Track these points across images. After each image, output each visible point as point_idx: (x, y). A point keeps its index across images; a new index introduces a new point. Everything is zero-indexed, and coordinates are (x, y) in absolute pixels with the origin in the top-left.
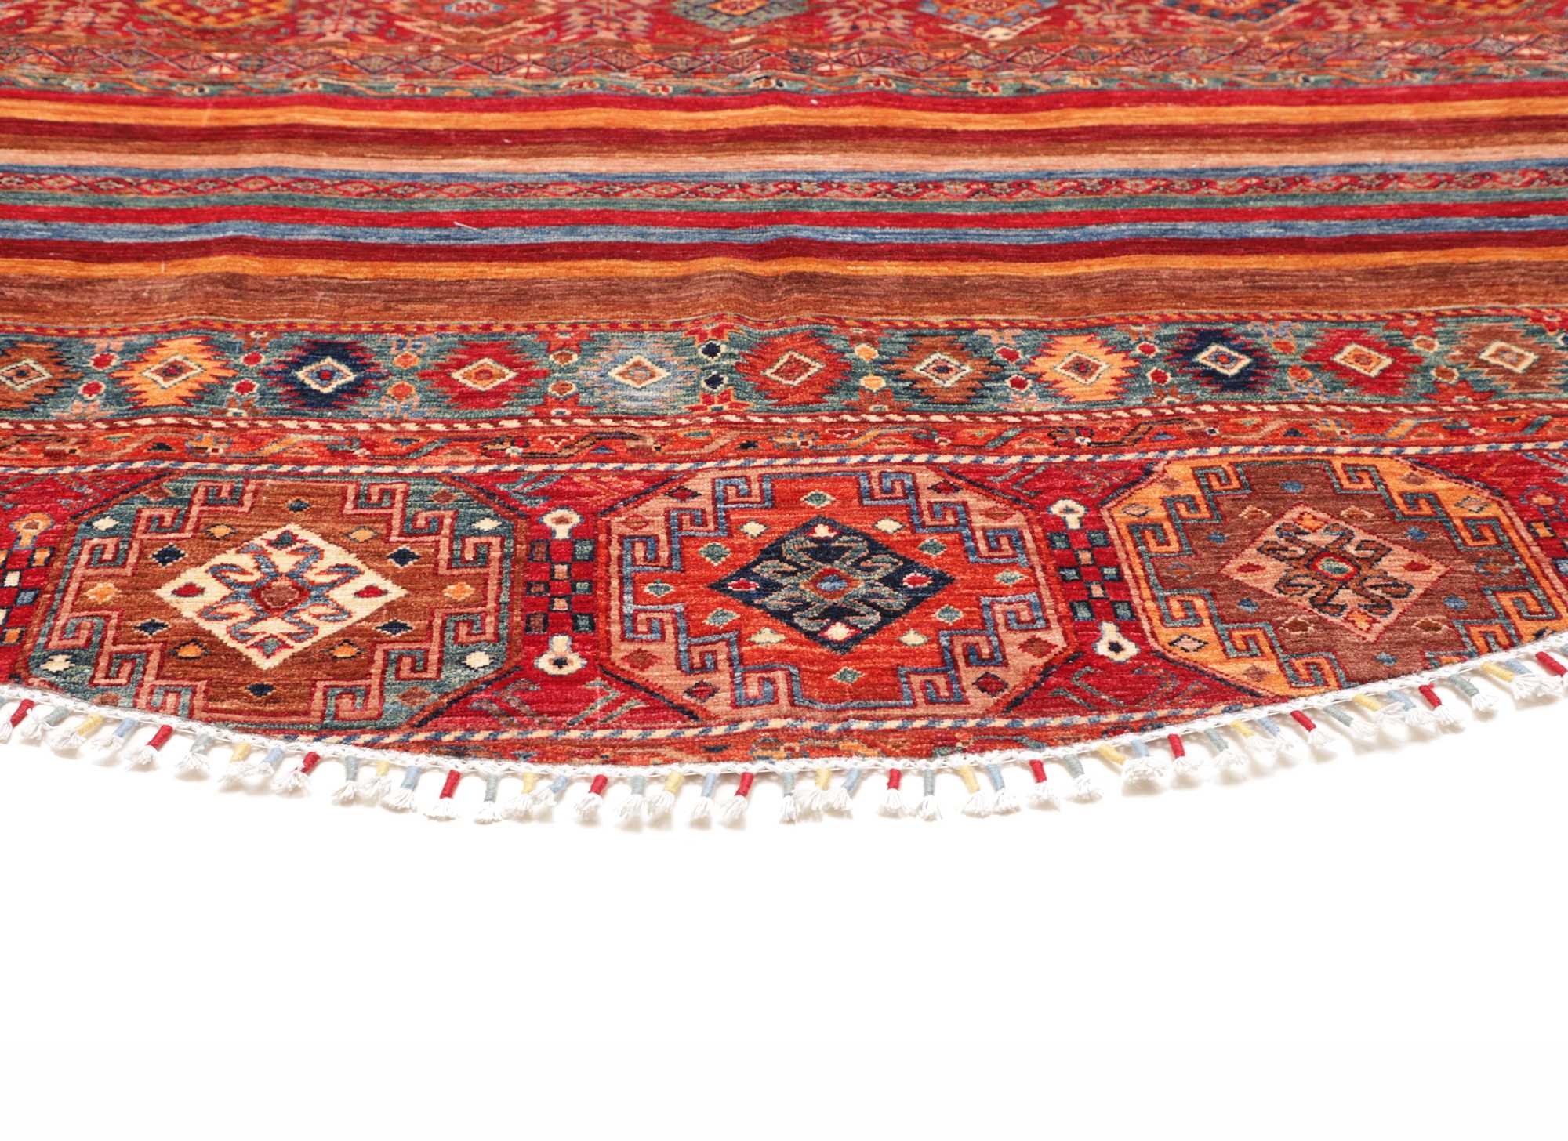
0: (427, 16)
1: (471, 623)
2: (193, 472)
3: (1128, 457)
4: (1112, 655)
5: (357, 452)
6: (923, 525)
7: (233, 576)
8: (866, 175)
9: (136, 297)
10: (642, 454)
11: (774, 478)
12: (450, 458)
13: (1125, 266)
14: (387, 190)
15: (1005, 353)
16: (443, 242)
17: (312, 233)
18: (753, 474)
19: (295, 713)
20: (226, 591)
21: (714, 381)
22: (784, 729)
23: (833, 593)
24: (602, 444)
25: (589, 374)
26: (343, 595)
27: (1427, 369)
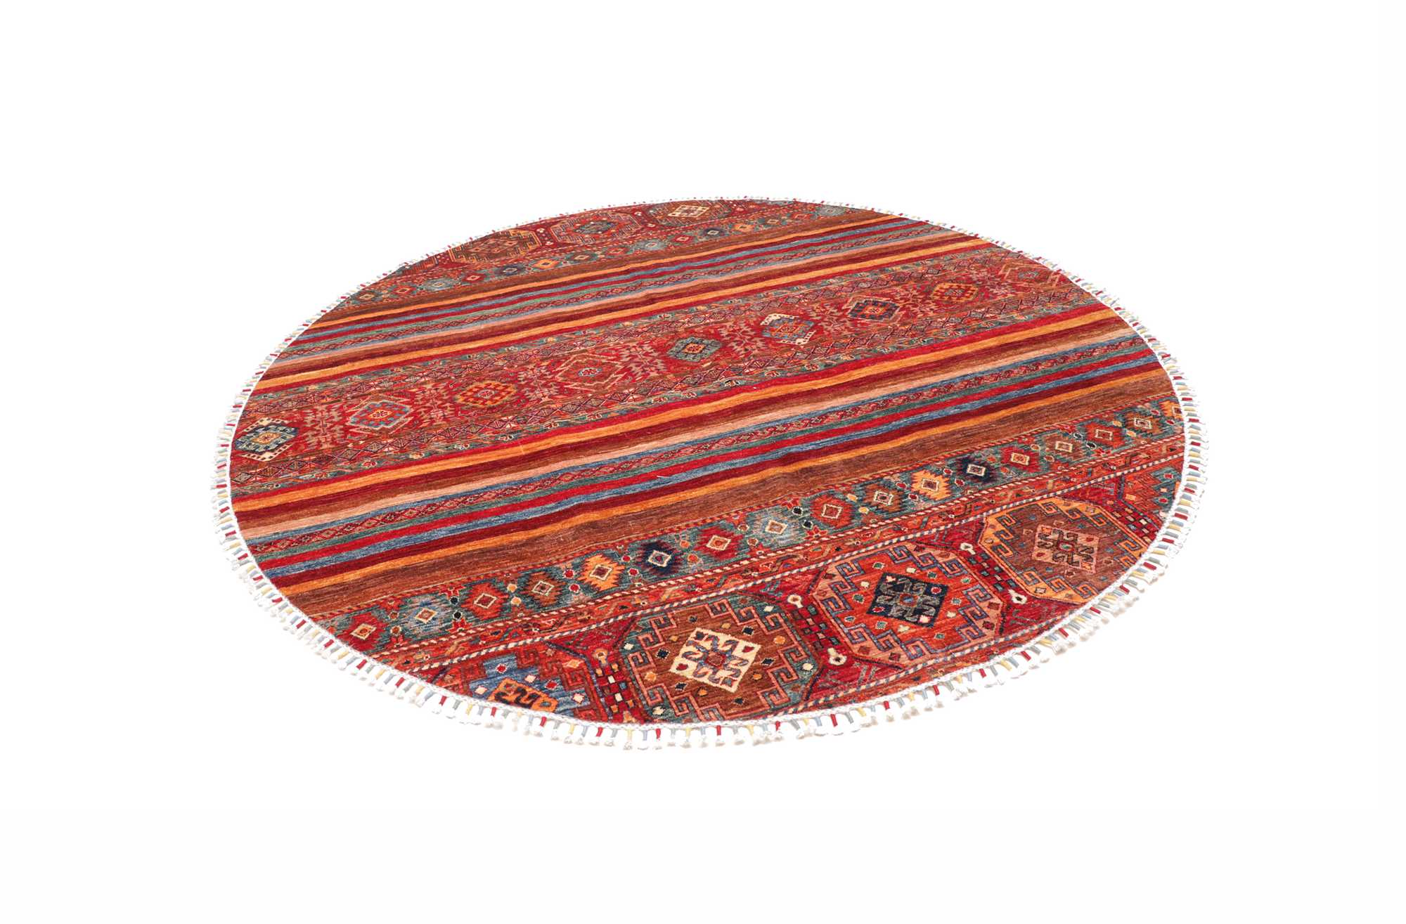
0: (574, 380)
1: (794, 652)
2: (642, 616)
3: (971, 519)
4: (1019, 602)
5: (697, 590)
6: (923, 567)
7: (694, 656)
8: (798, 417)
9: (560, 543)
10: (802, 563)
11: (856, 561)
12: (732, 584)
13: (917, 437)
14: (619, 467)
15: (899, 485)
16: (659, 486)
17: (606, 495)
18: (848, 561)
19: (759, 707)
20: (696, 664)
21: (808, 524)
22: (934, 664)
23: (912, 604)
24: (785, 562)
25: (757, 533)
26: (738, 652)
27: (1042, 458)
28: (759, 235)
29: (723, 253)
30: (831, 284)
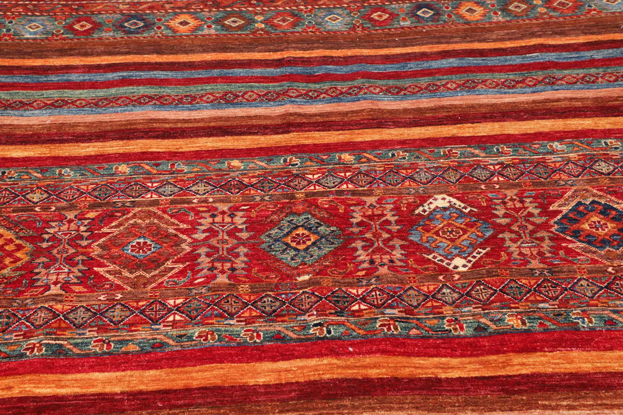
28: (490, 30)
29: (423, 56)
30: (553, 152)
